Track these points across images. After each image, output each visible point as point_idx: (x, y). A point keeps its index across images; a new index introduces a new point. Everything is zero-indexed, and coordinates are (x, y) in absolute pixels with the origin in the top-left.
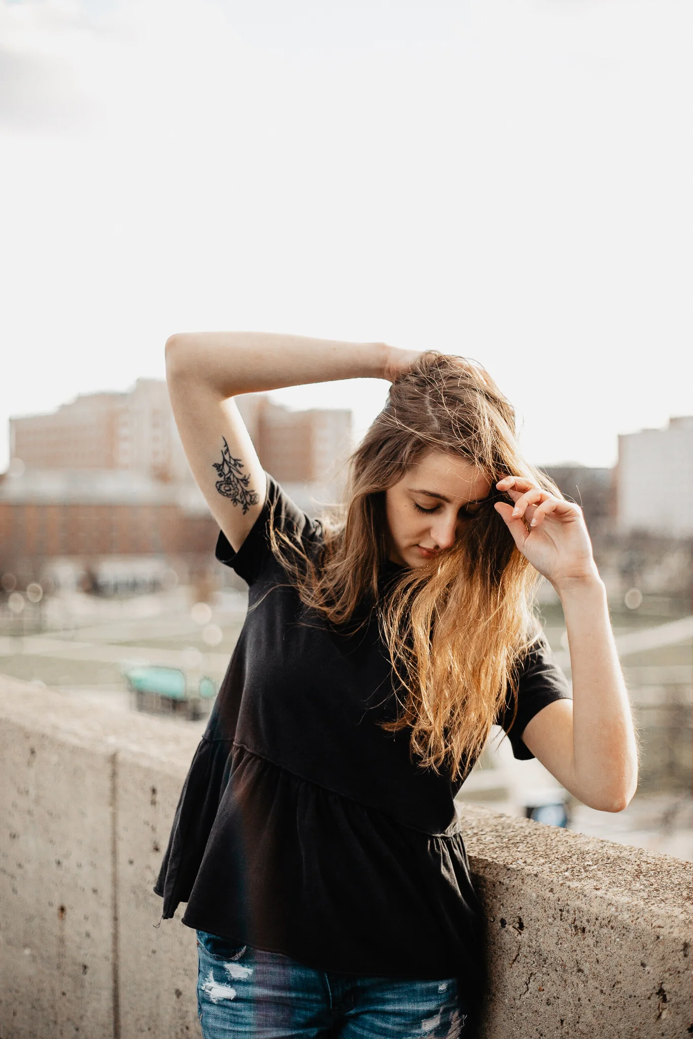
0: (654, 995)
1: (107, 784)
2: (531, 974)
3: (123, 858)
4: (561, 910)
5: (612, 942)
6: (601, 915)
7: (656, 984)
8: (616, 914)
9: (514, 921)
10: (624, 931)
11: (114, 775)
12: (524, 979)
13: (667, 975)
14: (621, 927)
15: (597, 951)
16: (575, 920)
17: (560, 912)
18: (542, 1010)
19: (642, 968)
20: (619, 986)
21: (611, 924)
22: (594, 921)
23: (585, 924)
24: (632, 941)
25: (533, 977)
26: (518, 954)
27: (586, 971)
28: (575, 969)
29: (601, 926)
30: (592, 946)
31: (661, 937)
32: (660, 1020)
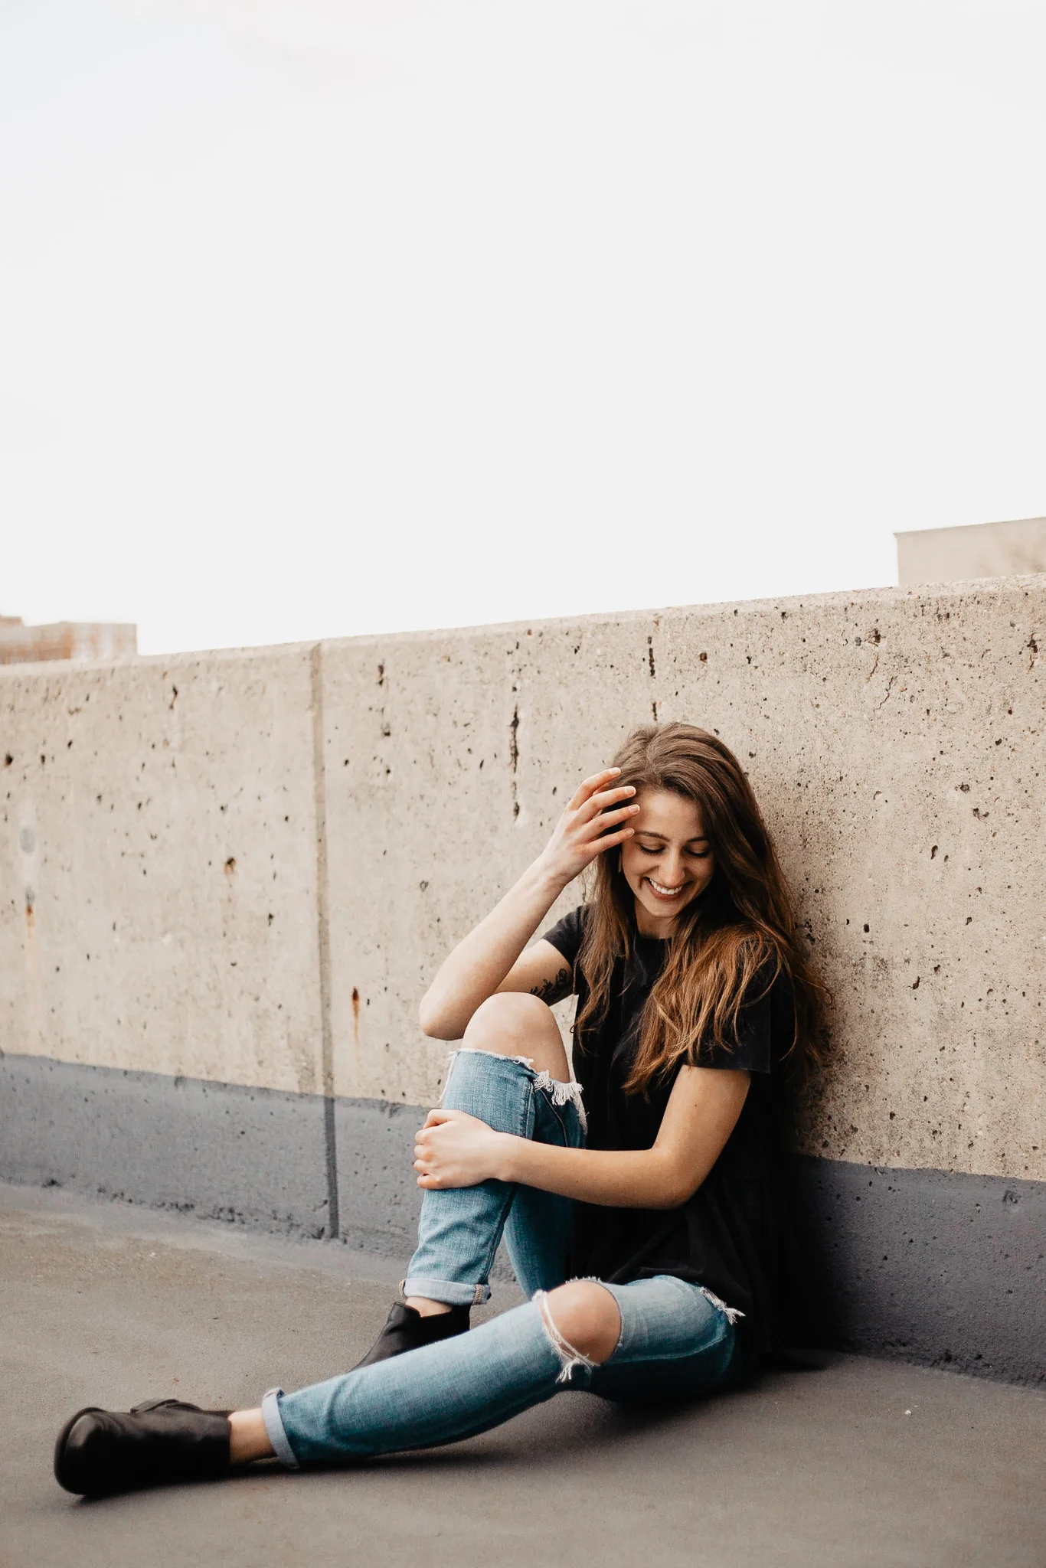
0: (1026, 647)
1: (307, 686)
2: (892, 679)
3: (333, 763)
4: (922, 606)
5: (979, 615)
6: (966, 595)
7: (1027, 638)
8: (982, 589)
9: (870, 636)
10: (991, 601)
11: (315, 672)
12: (884, 687)
13: (1037, 625)
14: (988, 598)
15: (963, 630)
16: (938, 609)
17: (921, 608)
18: (906, 709)
19: (1012, 628)
20: (989, 653)
21: (977, 599)
22: (959, 602)
23: (950, 610)
24: (1000, 607)
25: (894, 682)
26: (877, 665)
27: (952, 653)
28: (941, 655)
29: (967, 606)
30: (958, 627)
31: (1029, 593)
32: (1032, 669)
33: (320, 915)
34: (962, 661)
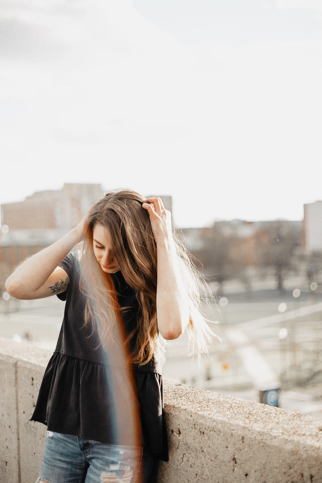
0: (232, 460)
1: (13, 377)
3: (21, 411)
5: (215, 437)
6: (210, 426)
7: (232, 456)
8: (216, 425)
9: (177, 430)
10: (219, 433)
11: (16, 372)
12: (181, 456)
13: (236, 451)
14: (218, 431)
15: (209, 442)
16: (200, 429)
17: (194, 425)
18: (189, 470)
19: (226, 449)
20: (218, 457)
21: (214, 430)
22: (208, 428)
23: (204, 430)
24: (222, 437)
25: (185, 455)
26: (179, 445)
27: (205, 451)
28: (201, 451)
29: (210, 431)
30: (207, 440)
31: (233, 435)
32: (234, 472)
33: (19, 468)
34: (209, 457)
